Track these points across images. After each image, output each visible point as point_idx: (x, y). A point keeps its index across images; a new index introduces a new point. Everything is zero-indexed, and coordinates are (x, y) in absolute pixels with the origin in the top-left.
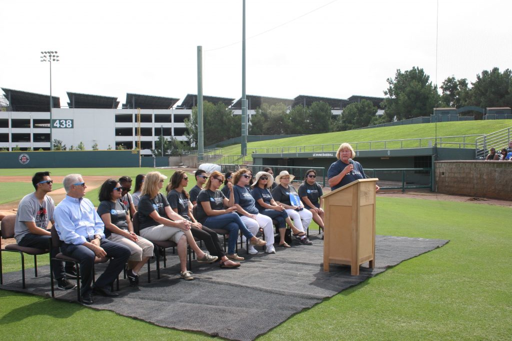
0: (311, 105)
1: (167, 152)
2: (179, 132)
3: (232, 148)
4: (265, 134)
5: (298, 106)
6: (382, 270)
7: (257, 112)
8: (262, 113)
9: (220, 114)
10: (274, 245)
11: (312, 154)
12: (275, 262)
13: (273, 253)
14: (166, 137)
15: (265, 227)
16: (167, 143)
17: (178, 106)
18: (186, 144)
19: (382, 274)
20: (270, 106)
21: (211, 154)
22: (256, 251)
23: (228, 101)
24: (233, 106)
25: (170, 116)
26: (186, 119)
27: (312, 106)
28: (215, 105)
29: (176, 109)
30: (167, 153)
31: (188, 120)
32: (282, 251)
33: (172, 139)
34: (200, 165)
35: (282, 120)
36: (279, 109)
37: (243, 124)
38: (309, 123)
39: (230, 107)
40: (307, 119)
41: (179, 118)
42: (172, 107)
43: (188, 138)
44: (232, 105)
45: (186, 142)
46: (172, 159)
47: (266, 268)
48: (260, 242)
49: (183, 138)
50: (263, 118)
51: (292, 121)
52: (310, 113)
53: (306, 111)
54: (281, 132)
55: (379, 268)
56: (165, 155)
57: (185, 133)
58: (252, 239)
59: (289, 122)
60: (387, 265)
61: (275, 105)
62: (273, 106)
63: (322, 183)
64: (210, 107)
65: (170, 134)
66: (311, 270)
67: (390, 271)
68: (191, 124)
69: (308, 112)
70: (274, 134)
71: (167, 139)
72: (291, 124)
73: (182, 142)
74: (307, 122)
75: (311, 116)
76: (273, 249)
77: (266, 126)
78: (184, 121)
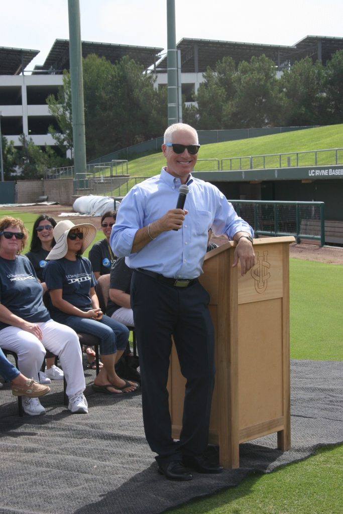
0: (330, 59)
1: (14, 171)
2: (39, 125)
3: (154, 160)
4: (227, 127)
5: (302, 60)
6: (299, 456)
7: (209, 77)
8: (221, 79)
9: (124, 85)
10: (85, 393)
11: (307, 170)
12: (66, 436)
13: (81, 411)
14: (9, 138)
15: (62, 352)
16: (14, 150)
17: (37, 68)
18: (52, 152)
19: (293, 466)
20: (237, 64)
21: (103, 175)
22: (41, 408)
23: (147, 55)
24: (159, 66)
25: (18, 90)
26: (51, 97)
27: (333, 60)
28: (113, 62)
29: (34, 73)
30: (14, 174)
31: (56, 99)
32: (104, 407)
33: (24, 141)
34: (77, 200)
35: (266, 94)
36: (259, 70)
37: (170, 105)
38: (327, 100)
39: (152, 67)
40: (323, 91)
41: (37, 95)
42: (22, 70)
43: (58, 139)
44: (157, 63)
45: (52, 147)
46: (23, 187)
47: (33, 450)
48: (35, 388)
49: (47, 140)
50: (222, 91)
51: (288, 95)
52: (330, 76)
53: (319, 74)
54: (263, 121)
55: (298, 450)
56: (7, 178)
57: (50, 129)
58: (15, 381)
59: (281, 99)
60: (315, 442)
61: (248, 60)
62: (244, 63)
63: (319, 237)
64: (103, 68)
65: (19, 131)
66: (133, 456)
67: (320, 457)
68: (63, 107)
69: (323, 73)
70: (248, 126)
71: (12, 142)
72: (285, 102)
73: (43, 148)
74: (322, 98)
75: (331, 83)
76: (82, 404)
77: (229, 108)
78: (47, 101)
